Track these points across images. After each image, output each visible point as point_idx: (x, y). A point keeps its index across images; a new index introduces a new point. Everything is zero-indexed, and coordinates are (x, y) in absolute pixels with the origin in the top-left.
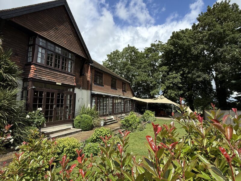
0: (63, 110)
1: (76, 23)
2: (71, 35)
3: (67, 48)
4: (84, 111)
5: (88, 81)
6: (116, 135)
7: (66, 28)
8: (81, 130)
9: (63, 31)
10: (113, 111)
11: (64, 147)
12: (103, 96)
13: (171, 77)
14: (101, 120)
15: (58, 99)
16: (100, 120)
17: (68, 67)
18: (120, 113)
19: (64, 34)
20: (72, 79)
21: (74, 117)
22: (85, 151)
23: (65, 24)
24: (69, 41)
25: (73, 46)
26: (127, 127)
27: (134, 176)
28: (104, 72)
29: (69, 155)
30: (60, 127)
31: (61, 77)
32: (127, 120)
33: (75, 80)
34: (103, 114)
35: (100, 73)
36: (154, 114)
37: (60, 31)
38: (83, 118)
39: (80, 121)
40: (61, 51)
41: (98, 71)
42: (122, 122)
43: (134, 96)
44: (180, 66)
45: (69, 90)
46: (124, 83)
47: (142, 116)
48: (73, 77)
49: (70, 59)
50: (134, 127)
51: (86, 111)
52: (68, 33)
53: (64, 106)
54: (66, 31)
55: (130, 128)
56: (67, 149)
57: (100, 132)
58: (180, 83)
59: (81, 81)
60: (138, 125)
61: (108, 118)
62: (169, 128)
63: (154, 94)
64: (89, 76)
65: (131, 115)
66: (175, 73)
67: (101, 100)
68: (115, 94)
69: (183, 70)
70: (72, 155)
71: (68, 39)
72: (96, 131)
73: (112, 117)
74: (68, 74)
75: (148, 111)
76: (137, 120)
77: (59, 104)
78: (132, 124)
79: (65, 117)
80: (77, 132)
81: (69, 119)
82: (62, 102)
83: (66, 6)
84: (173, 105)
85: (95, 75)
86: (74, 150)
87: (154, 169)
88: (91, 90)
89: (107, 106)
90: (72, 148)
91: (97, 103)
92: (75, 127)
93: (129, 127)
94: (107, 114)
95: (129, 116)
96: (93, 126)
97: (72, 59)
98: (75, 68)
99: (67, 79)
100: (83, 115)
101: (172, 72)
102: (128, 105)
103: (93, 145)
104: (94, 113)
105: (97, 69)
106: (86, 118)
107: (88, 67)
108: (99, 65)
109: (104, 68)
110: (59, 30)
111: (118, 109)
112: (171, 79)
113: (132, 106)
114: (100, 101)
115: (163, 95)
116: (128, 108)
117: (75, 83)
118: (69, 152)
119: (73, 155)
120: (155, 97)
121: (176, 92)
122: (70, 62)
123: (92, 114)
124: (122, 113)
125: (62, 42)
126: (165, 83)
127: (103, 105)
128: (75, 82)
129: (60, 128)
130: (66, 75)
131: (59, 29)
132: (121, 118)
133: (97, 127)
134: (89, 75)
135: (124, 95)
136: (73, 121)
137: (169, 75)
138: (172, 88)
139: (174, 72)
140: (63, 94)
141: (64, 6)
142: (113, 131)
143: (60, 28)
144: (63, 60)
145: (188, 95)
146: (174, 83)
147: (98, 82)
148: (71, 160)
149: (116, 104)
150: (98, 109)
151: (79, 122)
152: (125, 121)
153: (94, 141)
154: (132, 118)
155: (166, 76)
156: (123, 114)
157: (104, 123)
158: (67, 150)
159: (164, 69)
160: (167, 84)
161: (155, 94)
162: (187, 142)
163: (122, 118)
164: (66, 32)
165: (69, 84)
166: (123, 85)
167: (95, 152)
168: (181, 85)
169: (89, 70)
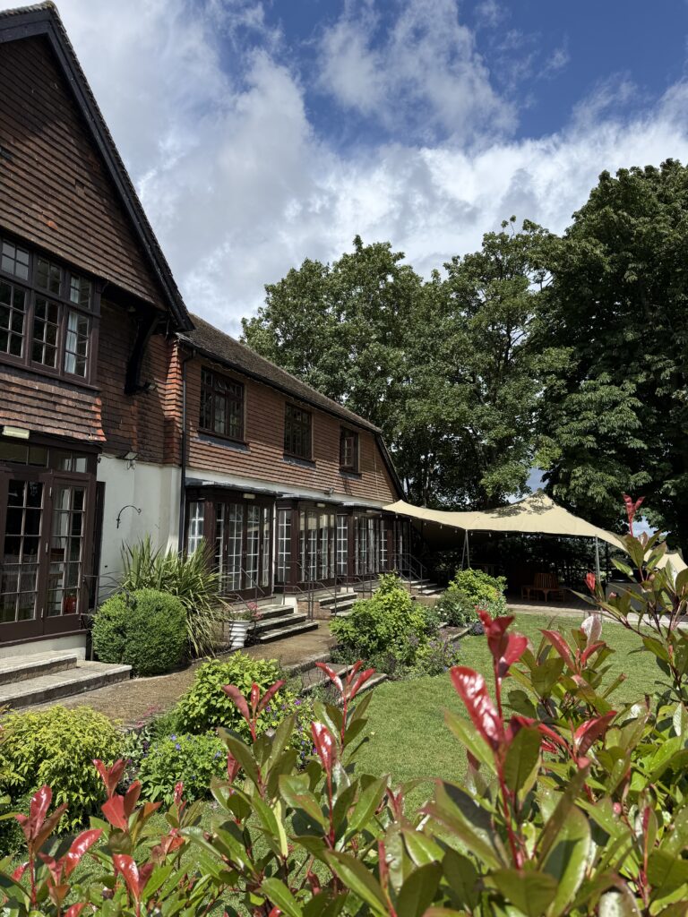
0: (34, 567)
1: (109, 125)
2: (83, 185)
3: (60, 253)
4: (144, 570)
5: (169, 422)
6: (308, 693)
7: (55, 153)
8: (129, 667)
9: (40, 168)
10: (294, 573)
11: (40, 755)
12: (246, 496)
13: (590, 401)
14: (233, 616)
15: (9, 510)
16: (230, 615)
17: (65, 351)
18: (329, 583)
19: (47, 180)
20: (86, 407)
21: (92, 603)
22: (146, 779)
23: (49, 132)
24: (69, 219)
25: (92, 240)
26: (366, 653)
27: (389, 884)
28: (248, 374)
29: (65, 800)
30: (18, 654)
31: (26, 400)
32: (364, 615)
33: (98, 417)
34: (244, 585)
35: (229, 381)
36: (502, 587)
37: (25, 167)
38: (139, 609)
39: (123, 626)
40: (31, 267)
41: (221, 369)
42: (337, 626)
43: (399, 495)
44: (631, 347)
45: (67, 463)
46: (349, 431)
47: (438, 596)
48: (88, 398)
49: (73, 308)
50: (398, 656)
51: (154, 573)
52: (65, 176)
53: (43, 548)
54: (52, 167)
55: (379, 659)
56: (53, 766)
57: (227, 681)
58: (637, 433)
59: (131, 421)
60: (422, 641)
61: (267, 606)
62: (571, 649)
63: (500, 488)
64: (174, 396)
65: (384, 593)
66: (609, 384)
67: (233, 519)
68: (307, 489)
69: (647, 367)
70: (81, 797)
71: (63, 207)
72: (205, 674)
73: (290, 602)
74: (66, 382)
75: (470, 571)
76: (412, 618)
77: (19, 538)
78: (389, 638)
79: (48, 604)
80: (108, 679)
81: (66, 611)
82: (33, 527)
83: (54, 42)
84: (601, 541)
85: (202, 392)
86: (89, 773)
87: (492, 839)
88: (183, 465)
89: (266, 547)
90: (81, 764)
91: (210, 531)
92: (100, 655)
93: (372, 652)
94: (265, 589)
95: (374, 599)
96: (193, 650)
97: (83, 308)
98: (101, 355)
99: (58, 408)
100: (139, 595)
101: (593, 377)
102: (373, 543)
103: (190, 748)
104: (195, 581)
105: (216, 359)
106: (157, 610)
107: (170, 348)
108: (227, 340)
109: (250, 355)
110: (19, 163)
111: (320, 563)
112: (590, 414)
113: (391, 546)
114: (227, 519)
115: (548, 491)
116: (371, 556)
117: (100, 432)
118: (64, 782)
119: (85, 796)
120: (508, 504)
121: (612, 478)
122: (73, 325)
123: (185, 587)
124: (340, 582)
125: (32, 221)
126: (558, 431)
127: (245, 540)
128: (99, 425)
129: (22, 658)
130: (53, 389)
131: (19, 155)
132: (332, 607)
133: (209, 653)
134: (171, 391)
135: (348, 491)
136: (88, 624)
137: (579, 392)
138: (594, 458)
139: (605, 377)
140: (40, 486)
141: (43, 40)
142: (293, 674)
143: (25, 149)
144: (39, 312)
145: (672, 494)
146: (603, 430)
147: (220, 428)
148: (74, 823)
149: (308, 536)
150: (218, 559)
151: (120, 631)
152: (356, 625)
153: (196, 726)
154: (390, 609)
155: (560, 399)
156: (343, 589)
157: (248, 632)
158: (54, 773)
159: (556, 365)
160: (565, 436)
161: (508, 488)
162: (668, 722)
163: (339, 605)
164: (56, 170)
165: (70, 434)
166: (342, 440)
167: (198, 784)
168: (639, 444)
169: (174, 365)
